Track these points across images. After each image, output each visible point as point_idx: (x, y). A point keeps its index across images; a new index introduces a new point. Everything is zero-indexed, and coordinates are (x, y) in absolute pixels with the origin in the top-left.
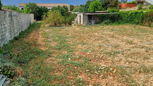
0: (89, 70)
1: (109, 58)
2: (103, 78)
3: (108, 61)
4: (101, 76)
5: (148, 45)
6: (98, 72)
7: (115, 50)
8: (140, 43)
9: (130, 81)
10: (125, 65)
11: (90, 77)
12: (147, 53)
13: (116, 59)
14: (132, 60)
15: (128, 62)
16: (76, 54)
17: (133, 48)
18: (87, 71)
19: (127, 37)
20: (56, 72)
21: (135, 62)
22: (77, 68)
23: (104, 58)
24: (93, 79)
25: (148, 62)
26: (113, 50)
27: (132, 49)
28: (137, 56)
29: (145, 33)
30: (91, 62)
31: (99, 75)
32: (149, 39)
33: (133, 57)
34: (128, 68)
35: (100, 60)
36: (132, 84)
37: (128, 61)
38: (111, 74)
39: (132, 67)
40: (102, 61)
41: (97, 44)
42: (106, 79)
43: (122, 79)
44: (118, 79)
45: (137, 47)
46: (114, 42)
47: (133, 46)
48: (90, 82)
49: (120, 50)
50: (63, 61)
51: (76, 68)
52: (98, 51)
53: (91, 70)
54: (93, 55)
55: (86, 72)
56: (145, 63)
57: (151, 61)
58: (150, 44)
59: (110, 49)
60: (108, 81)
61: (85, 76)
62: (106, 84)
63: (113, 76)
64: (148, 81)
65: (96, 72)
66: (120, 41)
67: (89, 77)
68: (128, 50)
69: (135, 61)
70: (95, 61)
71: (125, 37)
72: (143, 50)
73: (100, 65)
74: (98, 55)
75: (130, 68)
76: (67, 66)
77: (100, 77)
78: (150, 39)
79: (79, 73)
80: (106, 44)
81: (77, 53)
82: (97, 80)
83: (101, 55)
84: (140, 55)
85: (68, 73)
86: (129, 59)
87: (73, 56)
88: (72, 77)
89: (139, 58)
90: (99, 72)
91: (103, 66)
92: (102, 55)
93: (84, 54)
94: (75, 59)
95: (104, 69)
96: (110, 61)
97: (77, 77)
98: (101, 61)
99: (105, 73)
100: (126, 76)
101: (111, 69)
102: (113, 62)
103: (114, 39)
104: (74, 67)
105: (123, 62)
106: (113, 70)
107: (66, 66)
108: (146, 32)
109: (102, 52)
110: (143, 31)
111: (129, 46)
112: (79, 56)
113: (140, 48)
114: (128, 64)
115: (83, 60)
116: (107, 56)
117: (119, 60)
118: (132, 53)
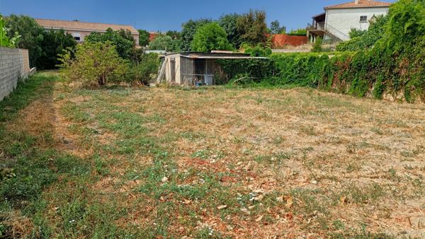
0: (225, 206)
1: (269, 172)
2: (266, 224)
3: (266, 179)
4: (260, 219)
5: (349, 135)
6: (248, 210)
7: (277, 150)
8: (330, 131)
9: (330, 224)
10: (310, 188)
11: (230, 222)
12: (352, 155)
13: (285, 173)
14: (324, 173)
15: (315, 179)
16: (180, 165)
17: (319, 144)
18: (219, 208)
19: (298, 118)
20: (135, 218)
21: (331, 179)
22: (190, 204)
23: (254, 172)
24: (241, 229)
25: (359, 177)
26: (272, 149)
27: (315, 147)
28: (331, 163)
29: (335, 109)
30: (223, 184)
31: (254, 216)
32: (349, 122)
33: (323, 166)
34: (318, 195)
35: (247, 178)
36: (337, 232)
37: (314, 177)
38: (282, 211)
39: (327, 191)
40: (252, 179)
41: (230, 135)
42: (274, 226)
43: (311, 224)
44: (301, 223)
45: (327, 140)
46: (271, 129)
47: (317, 139)
48: (233, 237)
49: (289, 150)
50: (148, 186)
51: (189, 202)
52: (237, 156)
53: (230, 205)
54: (226, 166)
55: (217, 211)
57: (364, 173)
58: (353, 134)
59: (263, 149)
60: (277, 229)
61: (217, 221)
62: (275, 237)
63: (288, 215)
64: (370, 222)
65: (244, 210)
66: (283, 127)
67: (229, 224)
69: (331, 175)
70: (233, 181)
71: (295, 117)
72: (343, 148)
73: (251, 191)
74: (239, 163)
75: (324, 193)
76: (162, 198)
77: (257, 220)
78: (352, 123)
79: (200, 214)
80: (251, 136)
81: (181, 163)
82: (251, 229)
83: (247, 164)
84: (337, 160)
85: (168, 219)
86: (315, 170)
87: (174, 171)
88: (181, 228)
89: (337, 168)
90: (250, 207)
92: (249, 164)
93: (202, 162)
94: (180, 179)
95: (263, 199)
97: (197, 227)
98: (249, 180)
99: (268, 209)
100: (319, 214)
101: (279, 199)
102: (278, 181)
103: (269, 123)
104: (183, 201)
105: (303, 180)
106: (285, 201)
107: (159, 198)
109: (248, 157)
110: (331, 103)
111: (307, 141)
112: (191, 171)
113: (334, 144)
114: (317, 184)
115: (204, 179)
116: (261, 165)
117: (294, 175)
118: (317, 156)
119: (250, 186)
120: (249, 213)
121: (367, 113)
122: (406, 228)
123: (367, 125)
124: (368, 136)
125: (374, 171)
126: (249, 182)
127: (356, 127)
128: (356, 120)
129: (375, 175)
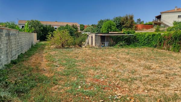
0: (103, 100)
1: (126, 86)
3: (124, 89)
5: (168, 70)
7: (132, 76)
8: (159, 68)
10: (143, 94)
13: (133, 86)
14: (151, 88)
15: (147, 90)
16: (88, 81)
17: (152, 74)
19: (145, 62)
21: (155, 90)
22: (88, 98)
23: (119, 85)
25: (168, 90)
26: (130, 76)
27: (150, 75)
28: (156, 83)
29: (163, 58)
30: (104, 90)
32: (169, 64)
33: (152, 84)
34: (147, 97)
35: (116, 88)
37: (146, 89)
39: (151, 96)
40: (118, 89)
45: (156, 72)
46: (130, 66)
47: (152, 71)
49: (138, 76)
50: (72, 90)
51: (87, 98)
52: (113, 78)
53: (105, 100)
54: (107, 82)
56: (166, 91)
57: (171, 88)
58: (170, 69)
59: (126, 75)
66: (137, 66)
68: (146, 76)
70: (109, 89)
71: (143, 61)
72: (163, 76)
73: (116, 94)
74: (113, 81)
75: (150, 97)
76: (76, 95)
78: (170, 64)
80: (121, 69)
81: (88, 80)
83: (116, 82)
84: (159, 81)
86: (148, 86)
87: (84, 83)
89: (159, 85)
90: (114, 101)
91: (119, 94)
92: (118, 82)
93: (97, 80)
94: (86, 87)
95: (120, 98)
96: (127, 89)
98: (117, 89)
101: (128, 98)
102: (130, 90)
103: (130, 64)
104: (85, 97)
105: (141, 90)
106: (131, 100)
108: (165, 56)
109: (118, 79)
110: (162, 55)
111: (147, 72)
112: (91, 84)
113: (160, 74)
114: (147, 93)
115: (96, 87)
116: (123, 83)
117: (137, 88)
118: (150, 79)
119: (116, 92)
121: (179, 59)
123: (177, 65)
124: (177, 71)
125: (176, 87)
126: (116, 90)
127: (172, 67)
128: (173, 63)
129: (176, 89)
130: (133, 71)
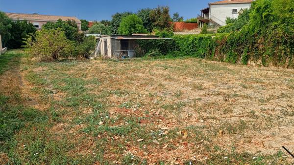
0: (143, 139)
1: (172, 116)
2: (170, 150)
3: (170, 120)
4: (166, 147)
5: (225, 89)
6: (158, 141)
7: (177, 101)
8: (213, 87)
9: (212, 149)
10: (199, 125)
11: (146, 150)
12: (227, 102)
13: (183, 115)
14: (208, 115)
15: (203, 119)
16: (112, 113)
17: (205, 96)
18: (138, 141)
19: (192, 79)
20: (80, 151)
21: (213, 118)
22: (119, 139)
23: (162, 116)
24: (153, 154)
25: (231, 117)
26: (174, 100)
27: (203, 98)
28: (213, 108)
29: (216, 72)
30: (141, 125)
31: (162, 145)
32: (225, 80)
33: (208, 110)
34: (205, 129)
35: (157, 120)
36: (217, 153)
37: (202, 117)
38: (181, 141)
39: (210, 127)
40: (161, 120)
41: (145, 92)
42: (175, 151)
43: (199, 148)
44: (193, 148)
45: (211, 93)
46: (174, 87)
47: (204, 92)
48: (148, 159)
49: (186, 100)
50: (89, 128)
51: (118, 137)
52: (150, 105)
53: (146, 139)
54: (143, 112)
55: (137, 143)
56: (228, 119)
57: (234, 114)
58: (228, 88)
59: (168, 100)
60: (177, 153)
61: (137, 150)
62: (176, 158)
63: (184, 144)
64: (238, 146)
65: (155, 141)
66: (182, 85)
68: (198, 99)
69: (213, 116)
70: (148, 123)
71: (189, 78)
72: (221, 98)
73: (160, 128)
74: (152, 110)
75: (208, 128)
76: (99, 136)
77: (164, 148)
78: (227, 81)
79: (125, 146)
80: (160, 91)
81: (112, 111)
82: (160, 154)
83: (157, 111)
84: (217, 106)
85: (103, 150)
86: (203, 113)
87: (107, 117)
88: (113, 155)
89: (217, 111)
90: (159, 140)
91: (165, 128)
92: (159, 111)
93: (126, 111)
94: (112, 122)
95: (168, 134)
97: (123, 154)
98: (159, 121)
99: (171, 140)
100: (205, 142)
101: (179, 133)
102: (178, 121)
103: (172, 83)
104: (114, 137)
105: (195, 120)
106: (183, 134)
107: (97, 136)
108: (219, 70)
109: (158, 106)
110: (213, 68)
111: (197, 94)
112: (119, 117)
113: (215, 95)
114: (204, 123)
115: (128, 122)
116: (167, 111)
117: (188, 117)
118: (204, 104)
119: (159, 126)
120: (159, 143)
121: (238, 74)
122: (261, 148)
123: (237, 82)
124: (238, 90)
125: (241, 112)
126: (159, 123)
127: (230, 84)
128: (230, 79)
129: (242, 115)
130: (178, 93)
